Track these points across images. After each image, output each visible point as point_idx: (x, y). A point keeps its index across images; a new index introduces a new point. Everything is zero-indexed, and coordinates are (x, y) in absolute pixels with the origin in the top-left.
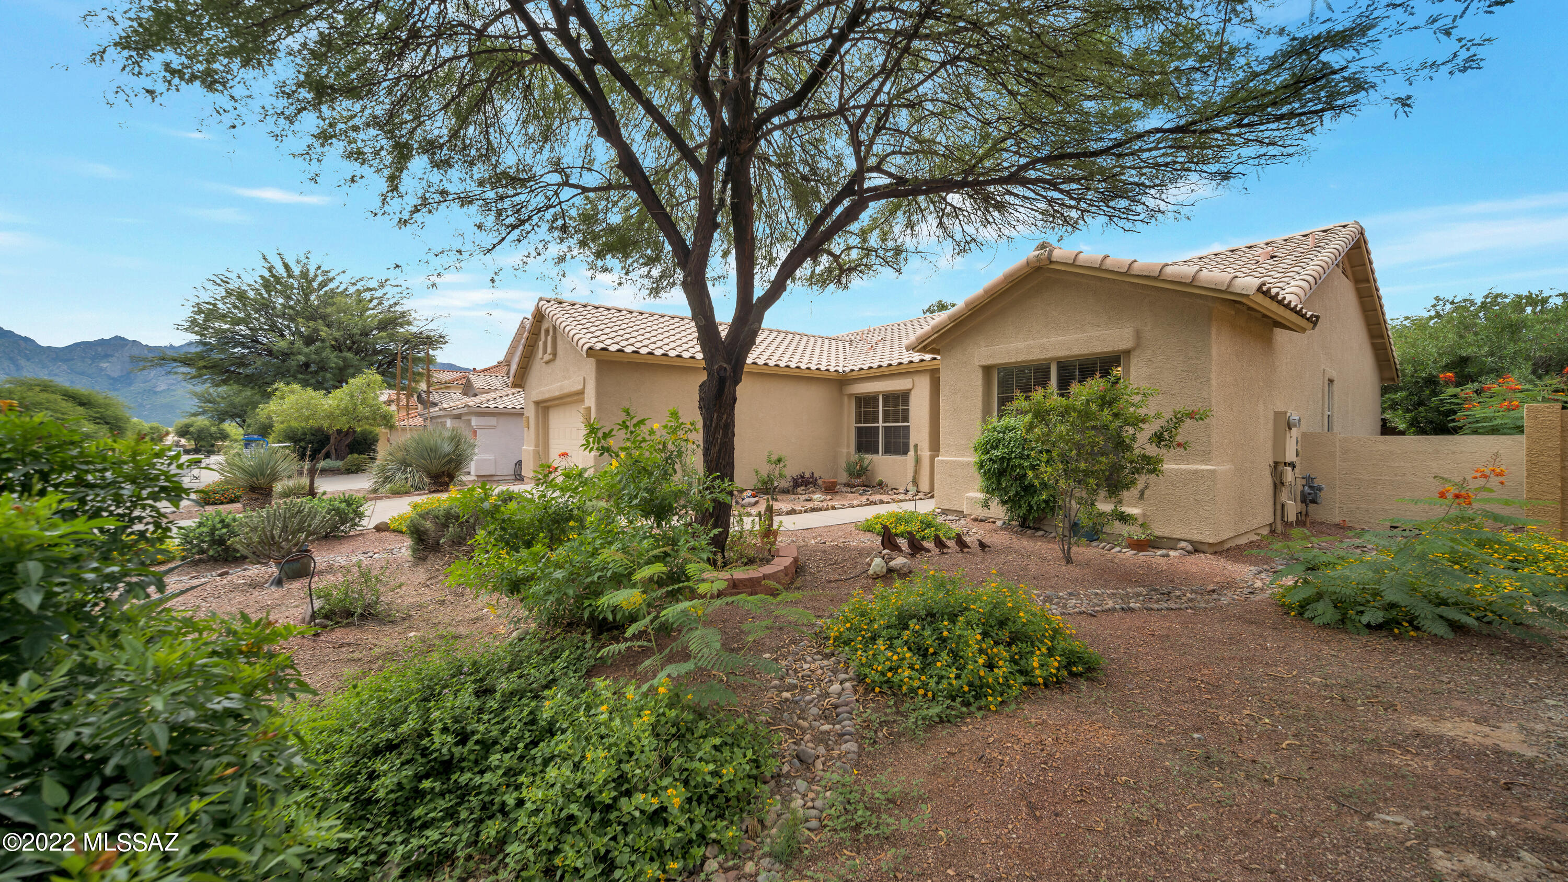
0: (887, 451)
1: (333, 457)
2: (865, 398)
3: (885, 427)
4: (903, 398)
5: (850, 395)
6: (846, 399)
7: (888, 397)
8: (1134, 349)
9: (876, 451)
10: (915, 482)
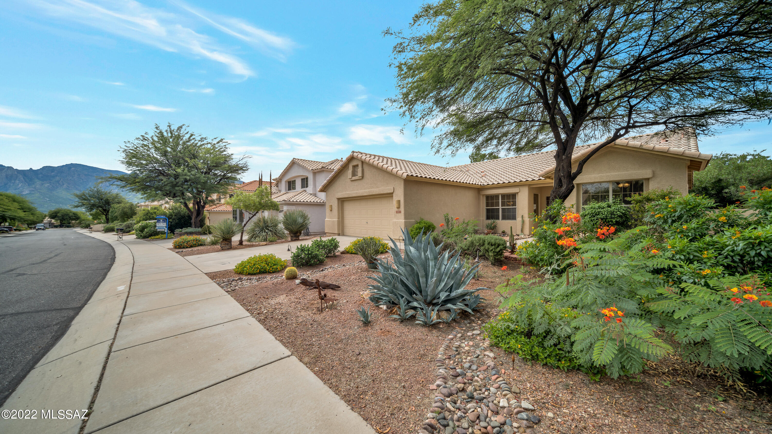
0: (504, 218)
1: (193, 226)
2: (491, 196)
3: (503, 209)
4: (514, 196)
5: (483, 195)
6: (481, 196)
7: (504, 196)
8: (651, 178)
9: (498, 219)
10: (522, 231)
